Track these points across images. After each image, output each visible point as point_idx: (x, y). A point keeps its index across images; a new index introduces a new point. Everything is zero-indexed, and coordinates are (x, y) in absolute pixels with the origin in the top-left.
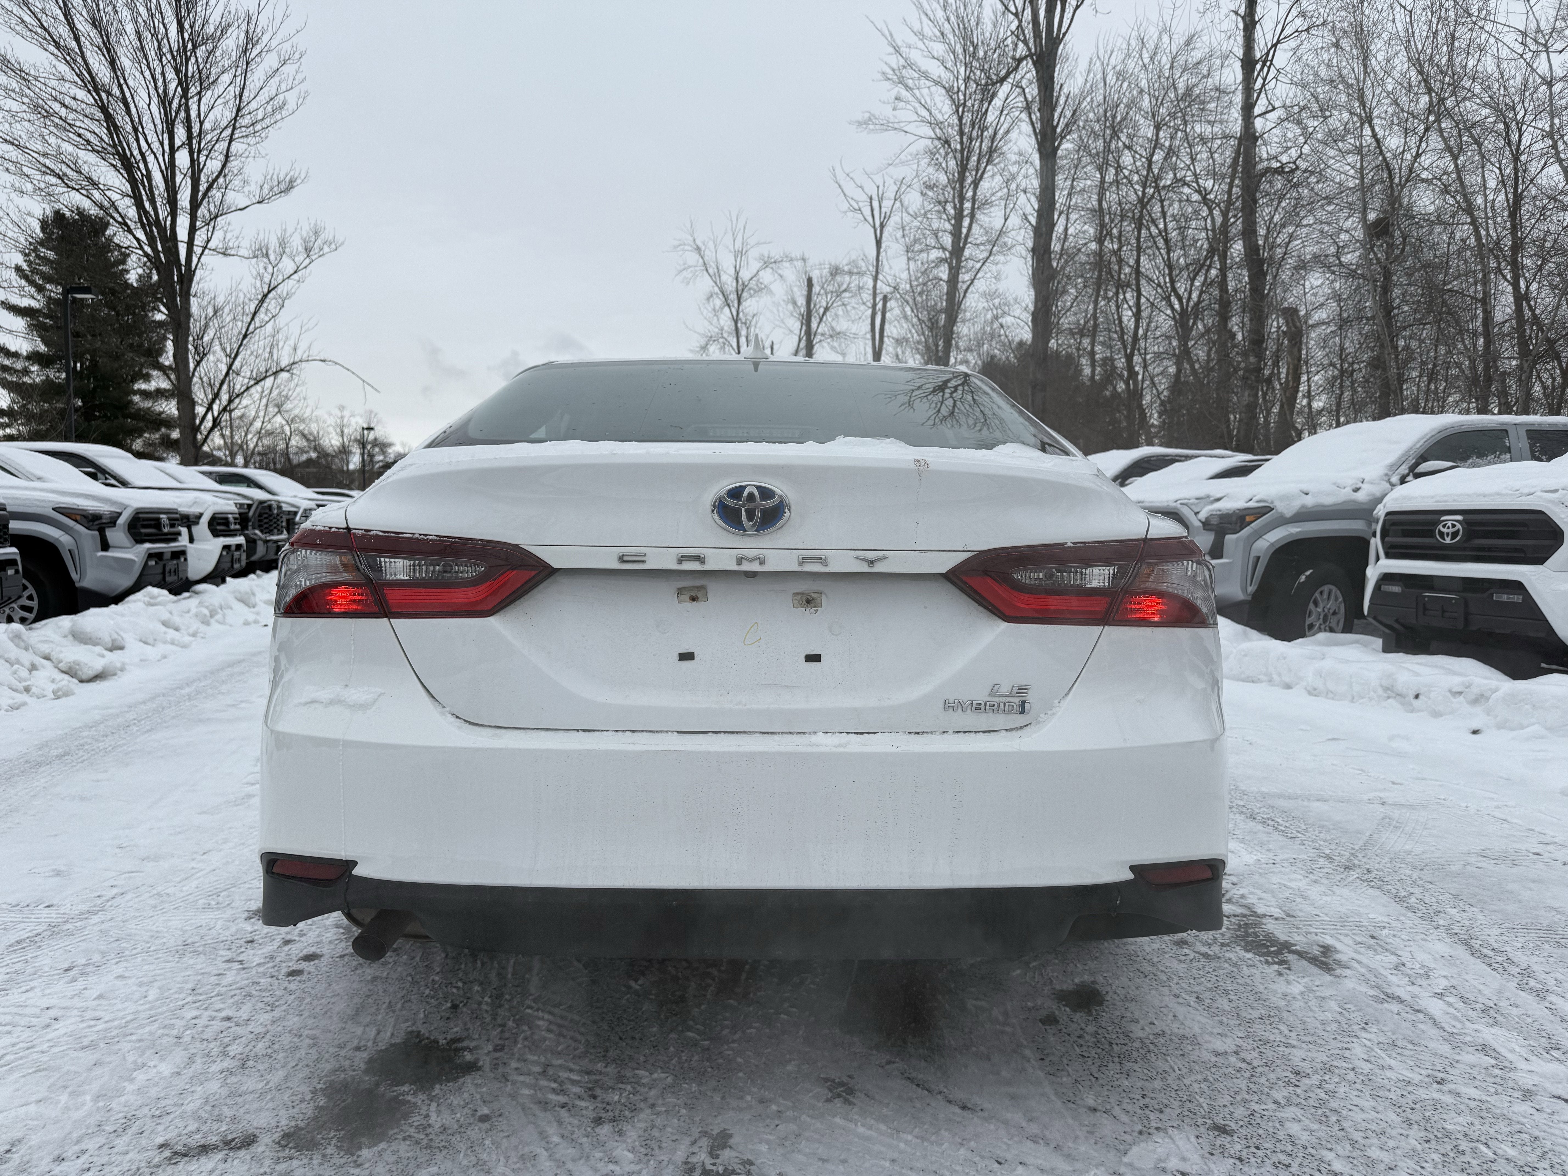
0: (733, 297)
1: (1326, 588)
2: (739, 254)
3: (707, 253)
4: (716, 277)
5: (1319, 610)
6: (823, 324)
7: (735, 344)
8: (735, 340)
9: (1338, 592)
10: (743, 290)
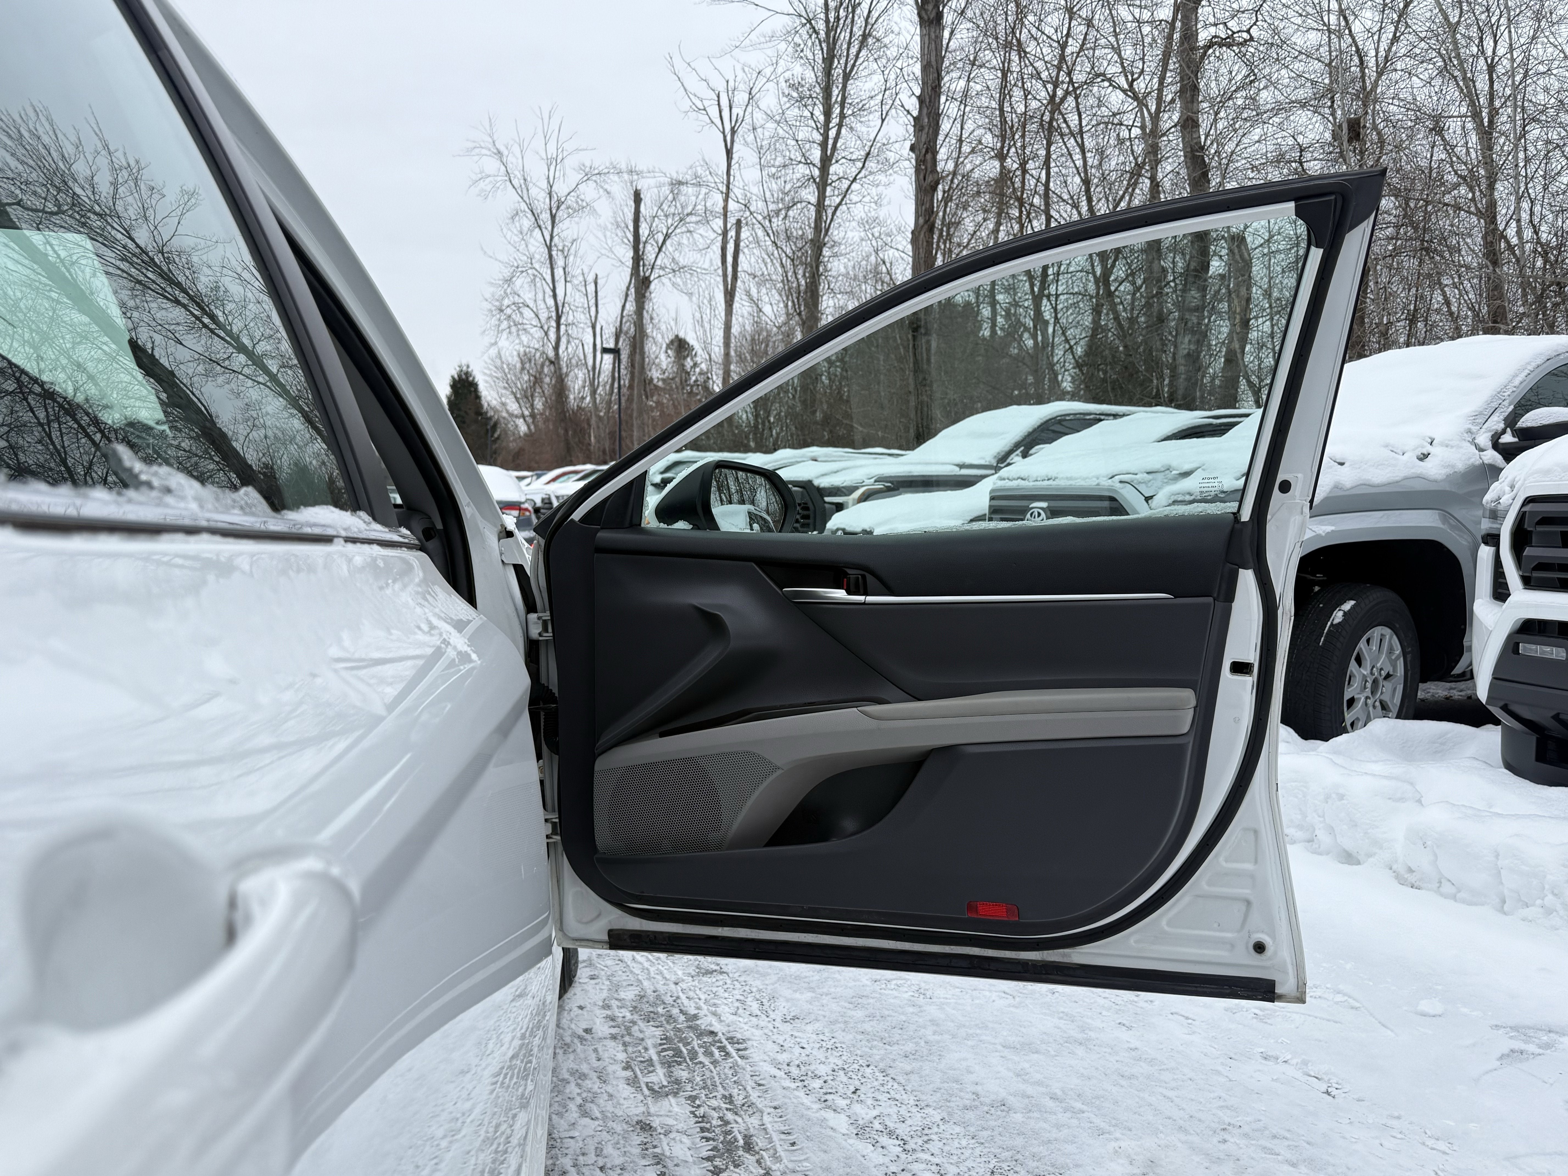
0: (545, 217)
1: (1377, 632)
2: (553, 162)
3: (511, 159)
4: (523, 189)
5: (1365, 672)
6: (662, 255)
7: (549, 278)
8: (549, 272)
9: (1396, 641)
10: (558, 208)
